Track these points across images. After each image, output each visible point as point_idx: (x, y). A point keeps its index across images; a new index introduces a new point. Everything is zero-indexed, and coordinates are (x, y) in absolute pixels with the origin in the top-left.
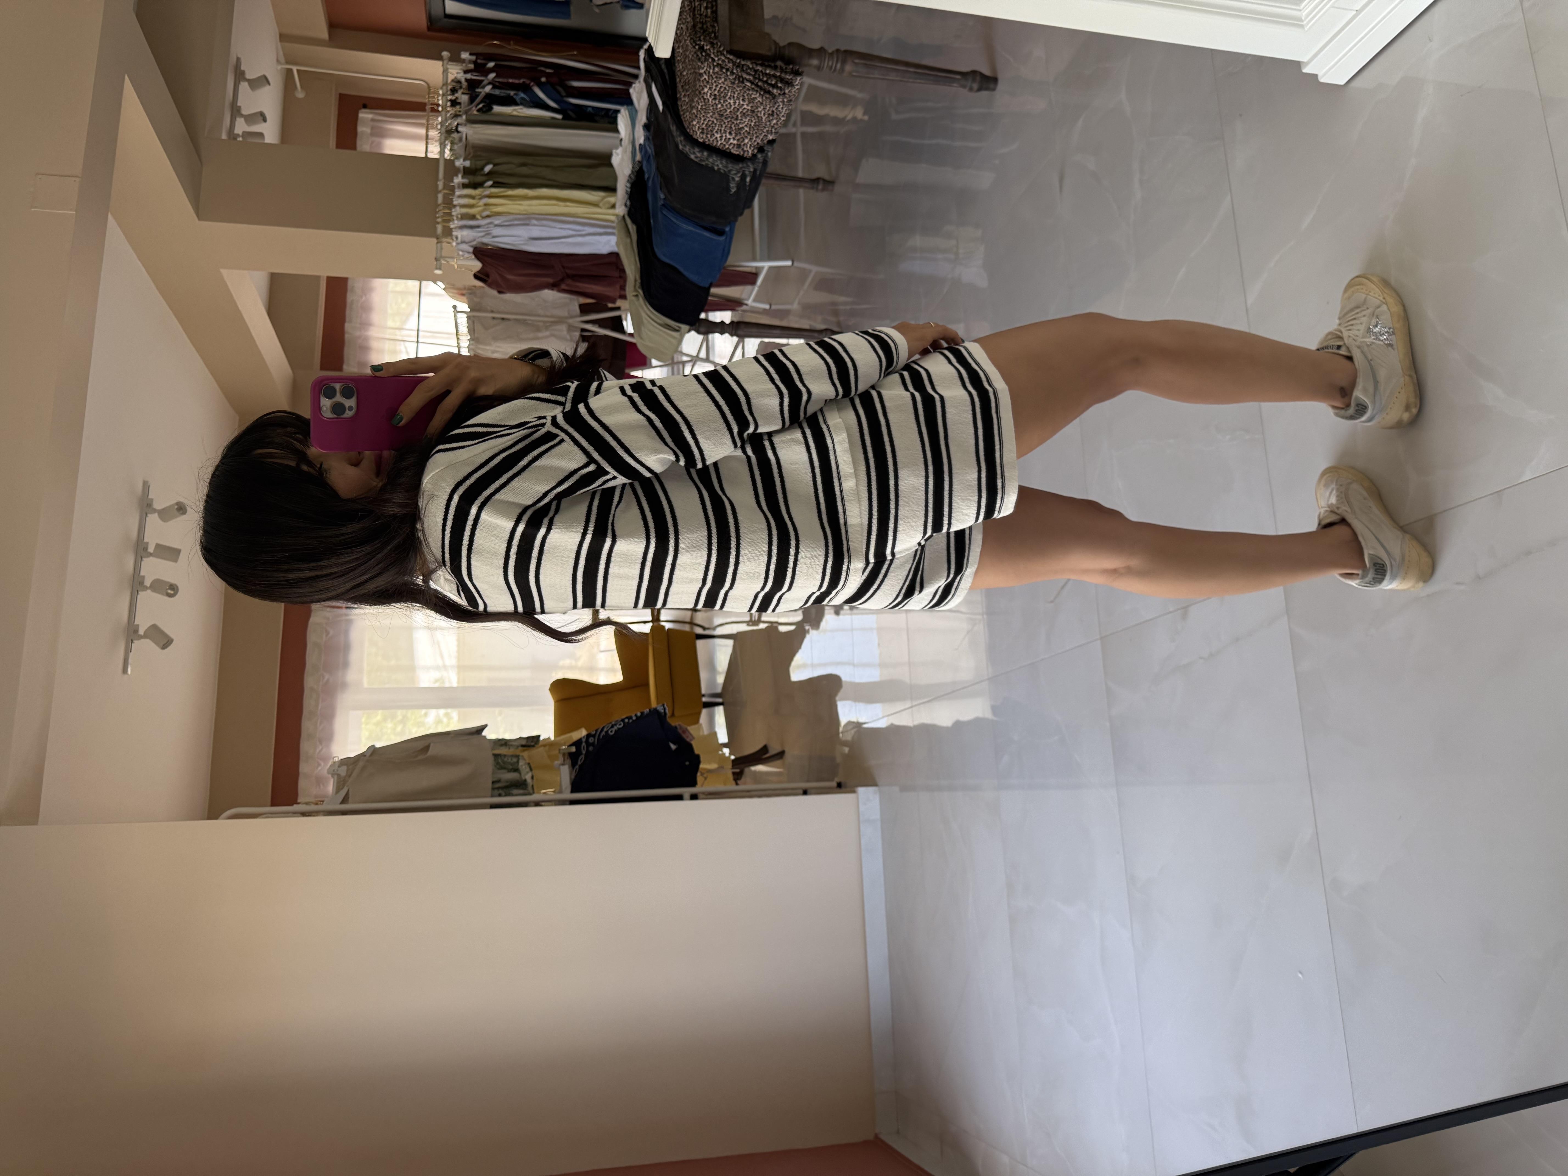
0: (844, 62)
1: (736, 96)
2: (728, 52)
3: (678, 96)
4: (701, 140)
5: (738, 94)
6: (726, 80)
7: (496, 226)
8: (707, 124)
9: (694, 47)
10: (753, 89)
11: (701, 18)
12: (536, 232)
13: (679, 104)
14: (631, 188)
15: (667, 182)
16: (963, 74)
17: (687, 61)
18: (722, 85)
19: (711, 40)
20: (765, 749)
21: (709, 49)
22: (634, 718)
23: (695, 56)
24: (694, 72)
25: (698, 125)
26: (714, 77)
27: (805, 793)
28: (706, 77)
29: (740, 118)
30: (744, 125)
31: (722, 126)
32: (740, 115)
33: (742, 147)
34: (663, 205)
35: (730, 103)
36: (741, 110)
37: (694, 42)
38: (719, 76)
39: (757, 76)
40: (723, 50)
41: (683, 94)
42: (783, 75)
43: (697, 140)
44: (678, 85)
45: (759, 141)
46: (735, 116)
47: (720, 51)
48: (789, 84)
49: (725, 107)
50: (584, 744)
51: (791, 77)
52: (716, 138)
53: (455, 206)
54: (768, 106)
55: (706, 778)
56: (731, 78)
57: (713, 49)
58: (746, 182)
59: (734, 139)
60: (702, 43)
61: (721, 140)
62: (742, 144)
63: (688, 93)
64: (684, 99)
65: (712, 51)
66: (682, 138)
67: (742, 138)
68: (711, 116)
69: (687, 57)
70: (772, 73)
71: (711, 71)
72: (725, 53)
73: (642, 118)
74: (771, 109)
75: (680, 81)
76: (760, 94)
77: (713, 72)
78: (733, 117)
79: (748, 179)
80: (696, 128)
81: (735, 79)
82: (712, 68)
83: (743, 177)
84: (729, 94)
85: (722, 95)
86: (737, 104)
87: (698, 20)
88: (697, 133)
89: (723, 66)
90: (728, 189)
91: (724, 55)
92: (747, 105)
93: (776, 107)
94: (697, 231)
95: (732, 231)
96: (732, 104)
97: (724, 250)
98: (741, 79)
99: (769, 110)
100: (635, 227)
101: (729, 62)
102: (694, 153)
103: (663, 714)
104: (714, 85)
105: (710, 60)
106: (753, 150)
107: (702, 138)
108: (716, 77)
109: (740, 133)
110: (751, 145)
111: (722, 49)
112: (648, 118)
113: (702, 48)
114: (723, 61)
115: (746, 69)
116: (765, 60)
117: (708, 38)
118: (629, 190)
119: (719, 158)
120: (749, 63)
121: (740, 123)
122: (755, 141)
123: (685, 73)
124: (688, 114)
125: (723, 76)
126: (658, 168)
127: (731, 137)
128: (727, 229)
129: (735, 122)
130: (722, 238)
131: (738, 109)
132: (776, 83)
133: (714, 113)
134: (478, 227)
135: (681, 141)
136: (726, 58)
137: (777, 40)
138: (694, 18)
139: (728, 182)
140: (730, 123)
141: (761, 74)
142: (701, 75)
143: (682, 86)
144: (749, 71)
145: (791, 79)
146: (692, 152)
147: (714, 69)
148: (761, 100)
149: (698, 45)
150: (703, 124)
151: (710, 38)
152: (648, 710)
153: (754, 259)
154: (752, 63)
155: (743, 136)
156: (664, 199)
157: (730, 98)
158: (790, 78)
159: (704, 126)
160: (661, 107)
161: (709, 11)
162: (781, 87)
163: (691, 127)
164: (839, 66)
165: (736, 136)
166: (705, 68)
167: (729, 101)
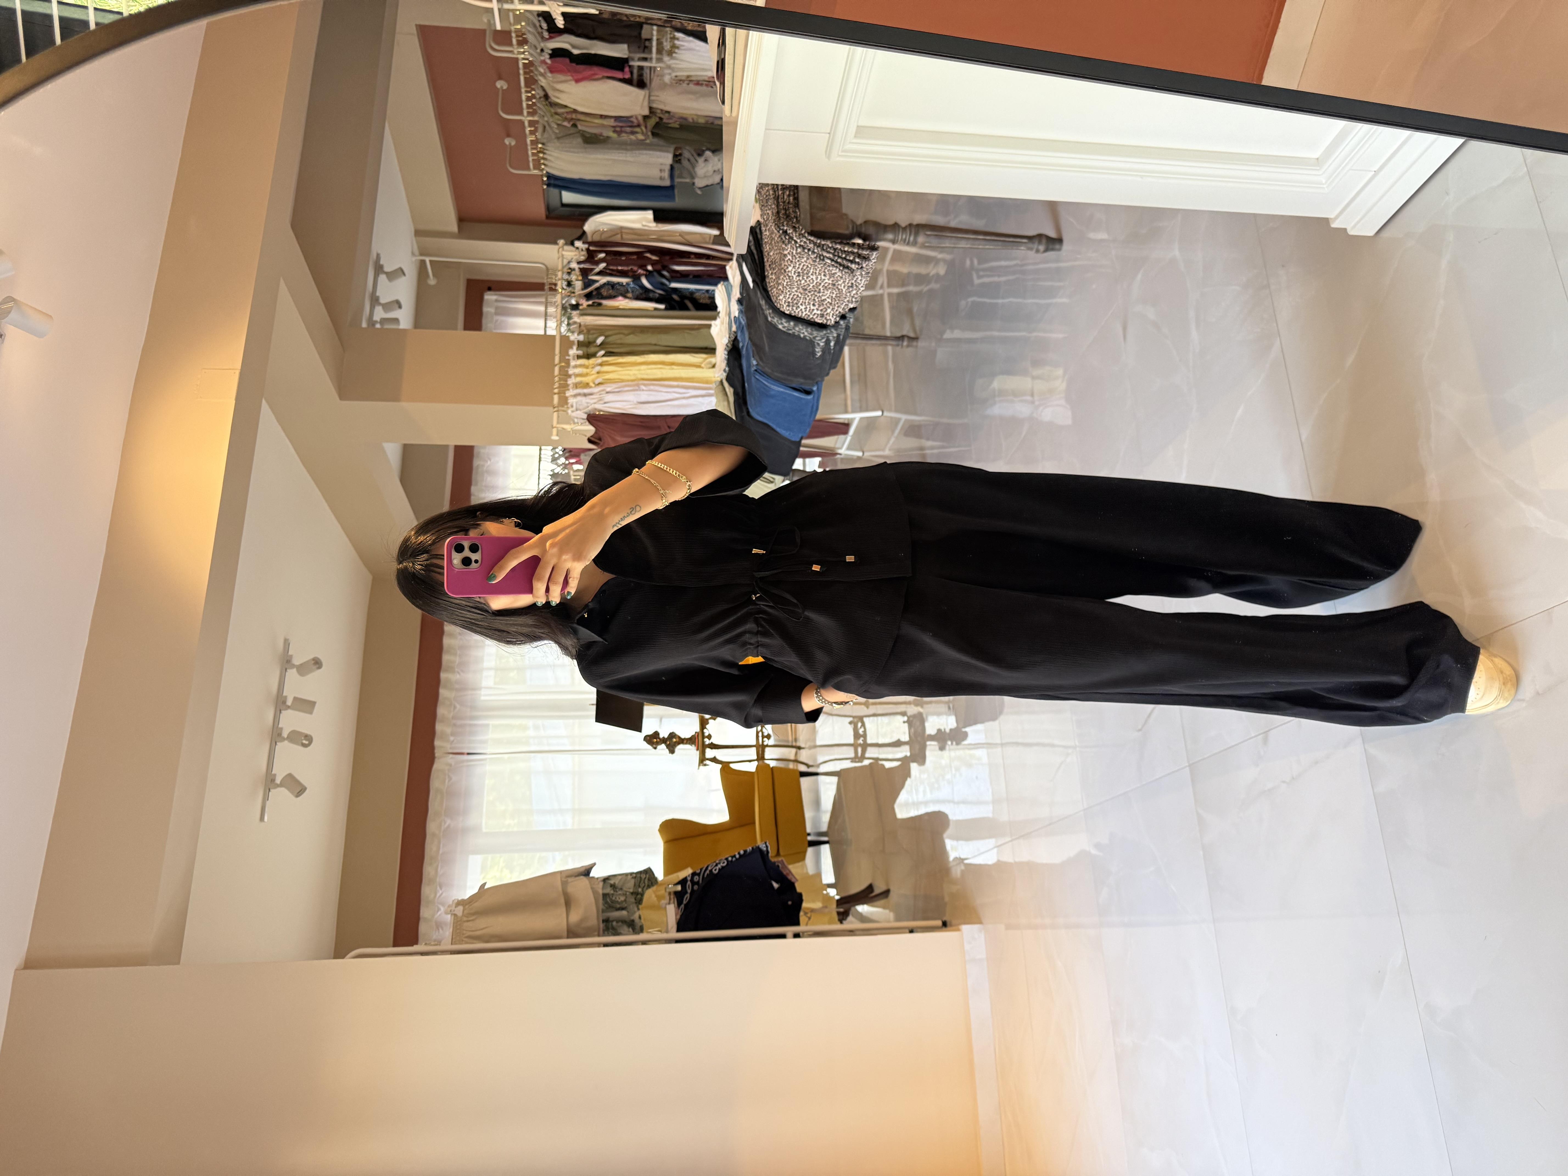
0: (917, 234)
1: (817, 272)
2: (809, 234)
3: (766, 274)
4: (787, 312)
5: (820, 270)
6: (808, 259)
7: (607, 393)
8: (792, 298)
9: (779, 232)
10: (833, 265)
11: (784, 206)
12: (644, 396)
13: (767, 280)
14: (728, 354)
15: (758, 349)
16: (1030, 238)
17: (773, 242)
18: (805, 263)
19: (794, 225)
20: (870, 888)
21: (792, 233)
22: (737, 856)
23: (780, 239)
24: (780, 253)
25: (784, 299)
26: (797, 257)
27: (911, 931)
28: (789, 257)
29: (822, 291)
30: (826, 297)
31: (806, 299)
32: (822, 289)
33: (825, 316)
34: (756, 370)
35: (812, 279)
36: (822, 284)
37: (778, 227)
38: (801, 256)
39: (836, 254)
40: (805, 232)
41: (770, 272)
42: (860, 252)
43: (784, 313)
44: (765, 264)
45: (840, 310)
46: (817, 290)
47: (802, 234)
48: (866, 258)
49: (808, 282)
50: (689, 883)
51: (868, 252)
52: (801, 310)
53: (570, 376)
54: (848, 280)
55: (809, 918)
56: (812, 256)
57: (796, 233)
58: (830, 346)
59: (817, 309)
60: (785, 228)
61: (806, 311)
62: (825, 313)
63: (775, 271)
64: (771, 276)
65: (794, 234)
66: (771, 311)
67: (825, 308)
68: (796, 291)
69: (773, 239)
70: (850, 250)
71: (794, 252)
72: (806, 235)
73: (736, 294)
74: (850, 282)
75: (768, 261)
76: (839, 269)
77: (797, 253)
78: (815, 291)
79: (832, 344)
80: (783, 302)
81: (816, 258)
82: (795, 249)
83: (828, 342)
84: (811, 271)
85: (805, 272)
86: (819, 279)
87: (781, 207)
88: (783, 306)
89: (805, 246)
90: (814, 353)
91: (805, 237)
92: (829, 279)
93: (855, 279)
94: (788, 391)
95: (819, 390)
96: (814, 279)
97: (812, 407)
98: (822, 258)
99: (848, 283)
100: (732, 390)
101: (810, 243)
102: (782, 324)
103: (766, 853)
104: (798, 263)
105: (793, 242)
106: (835, 319)
107: (789, 310)
108: (799, 257)
109: (823, 304)
110: (833, 314)
111: (803, 232)
112: (741, 294)
113: (785, 232)
114: (805, 242)
115: (827, 249)
116: (844, 239)
117: (791, 222)
118: (727, 357)
119: (804, 327)
120: (829, 243)
121: (822, 295)
122: (837, 310)
123: (771, 254)
124: (775, 289)
125: (806, 255)
126: (750, 338)
127: (815, 308)
128: (815, 389)
129: (818, 295)
130: (810, 397)
131: (820, 284)
132: (854, 258)
133: (798, 288)
134: (591, 394)
135: (769, 313)
136: (807, 239)
137: (855, 220)
138: (778, 206)
139: (813, 347)
140: (814, 296)
141: (840, 252)
142: (785, 255)
143: (770, 265)
144: (829, 249)
145: (868, 254)
146: (779, 322)
147: (796, 250)
148: (841, 275)
149: (783, 229)
150: (789, 298)
151: (793, 223)
152: (751, 848)
153: (846, 412)
154: (831, 243)
155: (825, 306)
156: (757, 365)
157: (812, 274)
158: (866, 253)
159: (790, 300)
160: (751, 285)
161: (791, 198)
162: (858, 262)
163: (778, 301)
164: (912, 239)
165: (819, 307)
166: (789, 249)
167: (811, 277)
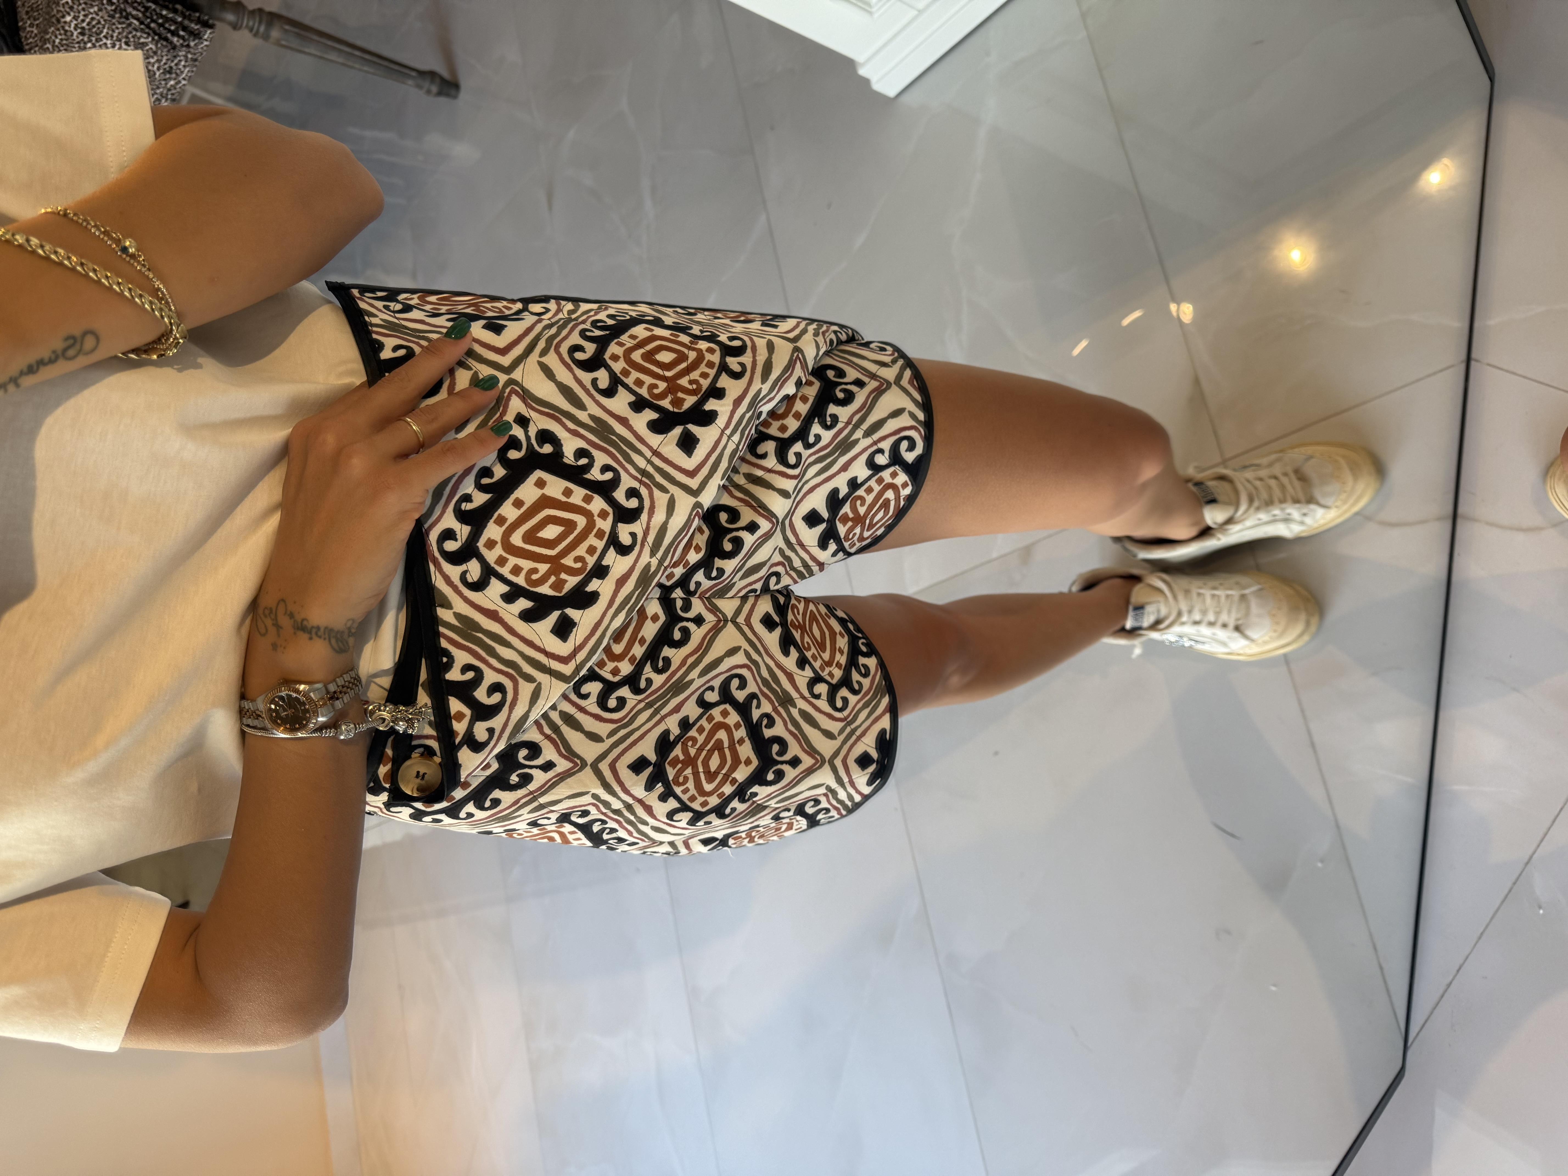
0: (270, 26)
1: (115, 35)
5: (119, 33)
6: (100, 10)
10: (142, 30)
16: (420, 72)
18: (94, 16)
39: (148, 14)
42: (186, 22)
48: (196, 35)
51: (198, 27)
54: (165, 58)
70: (171, 15)
74: (168, 63)
76: (153, 39)
81: (115, 11)
93: (176, 61)
98: (124, 14)
99: (165, 64)
115: (132, 2)
132: (177, 30)
141: (154, 13)
144: (135, 5)
145: (198, 29)
148: (154, 48)
157: (105, 37)
158: (196, 27)
162: (183, 37)
164: (263, 30)
167: (104, 41)
